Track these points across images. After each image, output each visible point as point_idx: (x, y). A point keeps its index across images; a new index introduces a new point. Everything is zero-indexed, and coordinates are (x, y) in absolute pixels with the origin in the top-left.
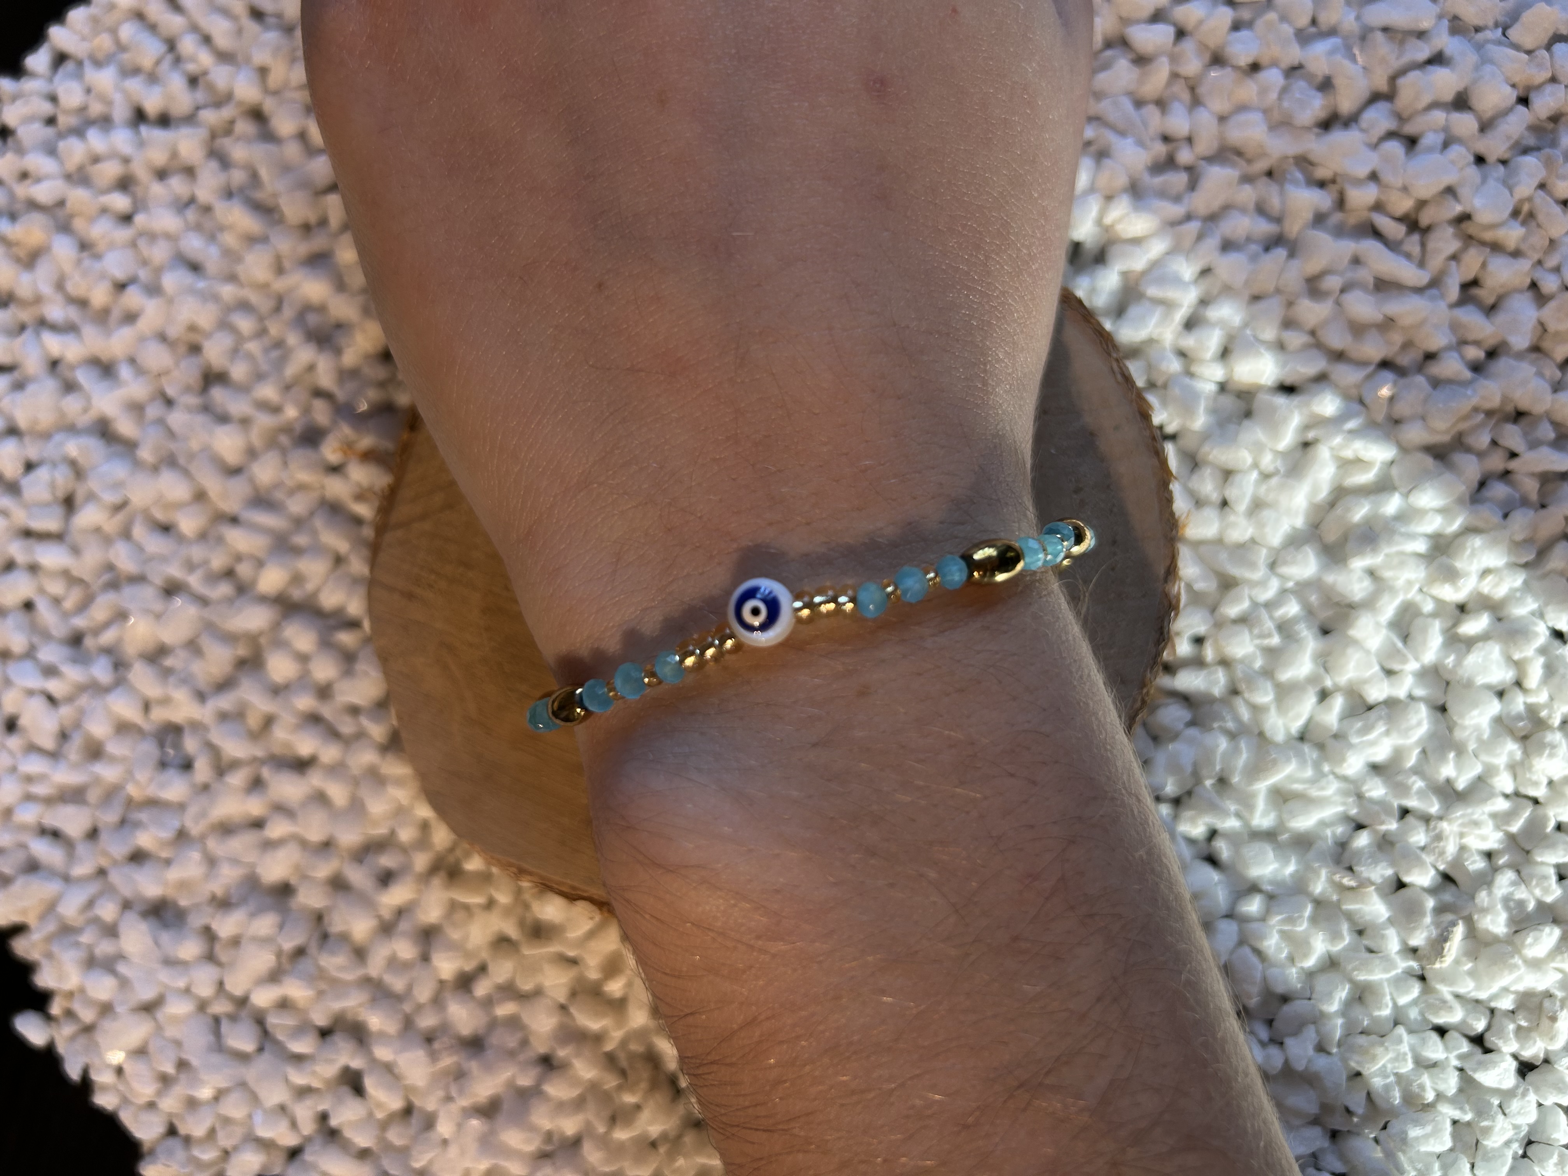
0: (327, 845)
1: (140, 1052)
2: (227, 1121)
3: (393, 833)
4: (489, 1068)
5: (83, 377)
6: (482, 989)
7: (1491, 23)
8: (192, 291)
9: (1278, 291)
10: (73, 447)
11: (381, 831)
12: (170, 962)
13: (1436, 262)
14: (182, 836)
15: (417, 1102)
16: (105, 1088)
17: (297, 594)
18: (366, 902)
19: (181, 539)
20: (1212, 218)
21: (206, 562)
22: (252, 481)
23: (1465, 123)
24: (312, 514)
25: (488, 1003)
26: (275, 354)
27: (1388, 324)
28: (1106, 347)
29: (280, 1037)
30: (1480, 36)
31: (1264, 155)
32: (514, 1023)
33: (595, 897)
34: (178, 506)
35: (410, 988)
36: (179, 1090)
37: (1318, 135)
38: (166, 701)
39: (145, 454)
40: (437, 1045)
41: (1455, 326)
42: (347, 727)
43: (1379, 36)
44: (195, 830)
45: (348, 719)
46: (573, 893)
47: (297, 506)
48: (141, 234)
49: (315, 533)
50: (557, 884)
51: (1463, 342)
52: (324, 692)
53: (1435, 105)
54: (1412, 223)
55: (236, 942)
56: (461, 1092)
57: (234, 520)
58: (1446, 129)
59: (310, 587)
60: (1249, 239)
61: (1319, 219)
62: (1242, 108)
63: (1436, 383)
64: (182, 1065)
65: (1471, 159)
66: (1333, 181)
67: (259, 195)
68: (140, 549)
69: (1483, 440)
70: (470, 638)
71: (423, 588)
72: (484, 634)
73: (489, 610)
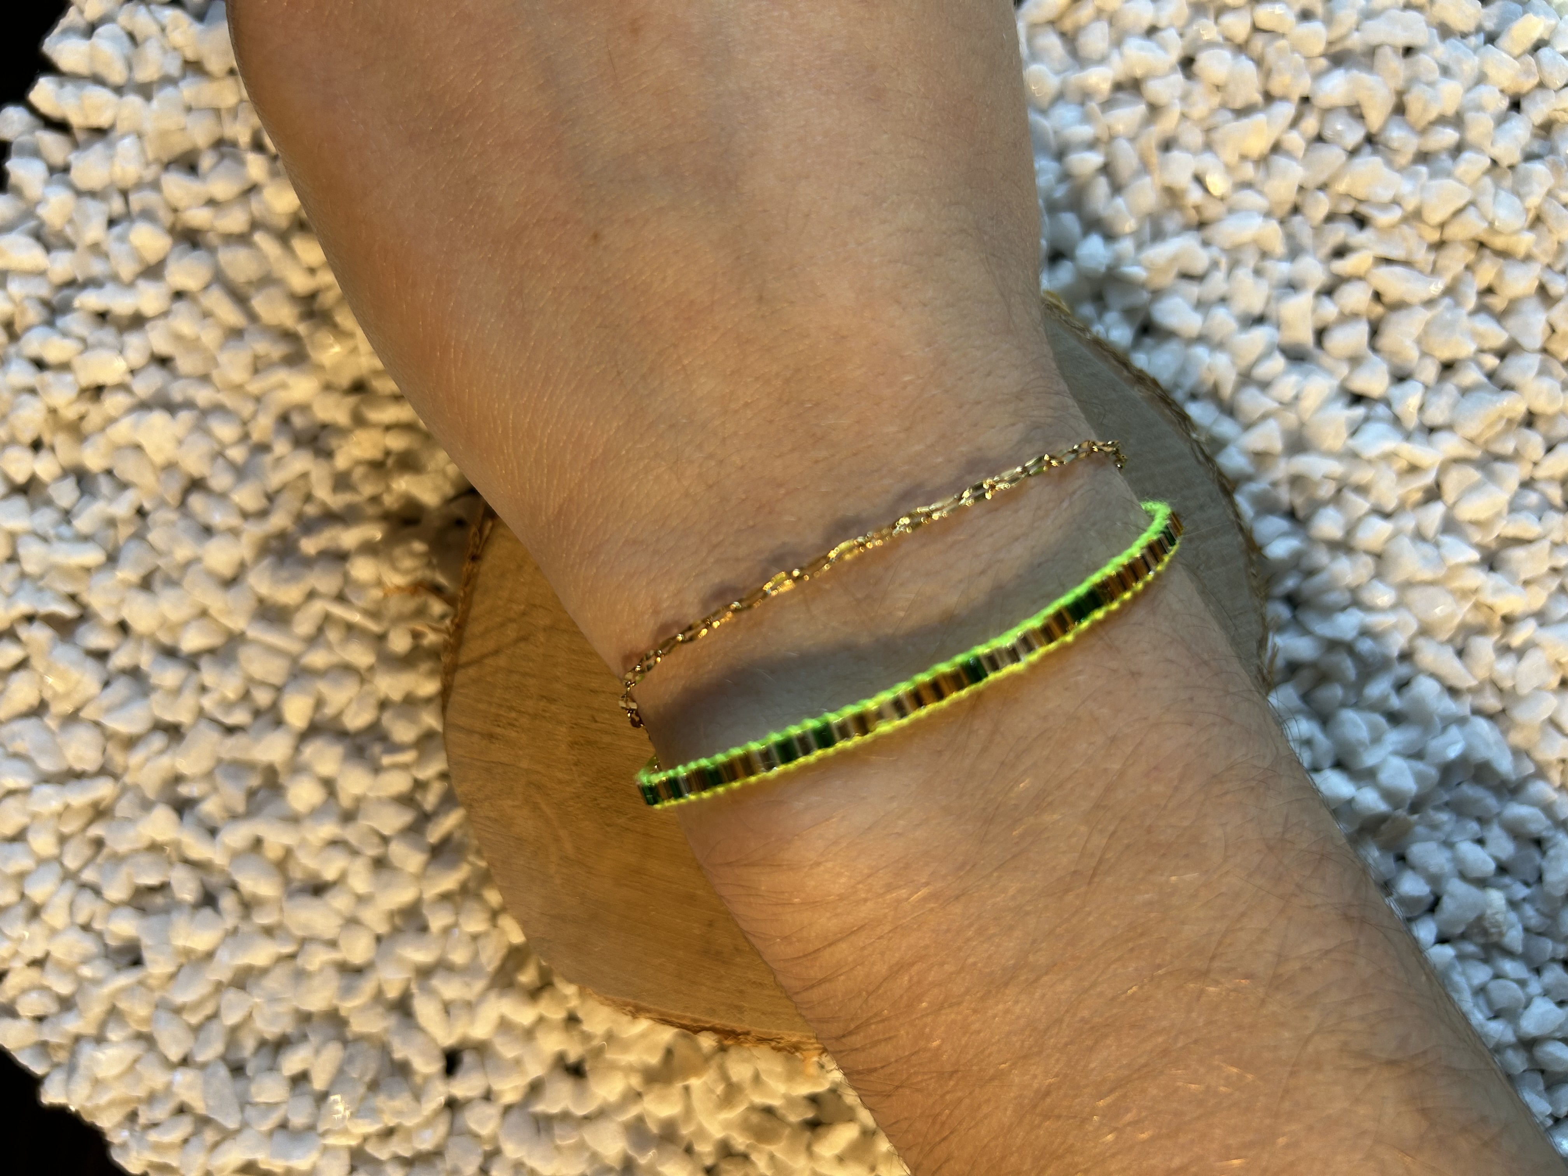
28: (1184, 427)
33: (718, 1026)
46: (695, 1025)
50: (677, 1018)
70: (560, 775)
71: (504, 728)
72: (574, 768)
73: (576, 743)
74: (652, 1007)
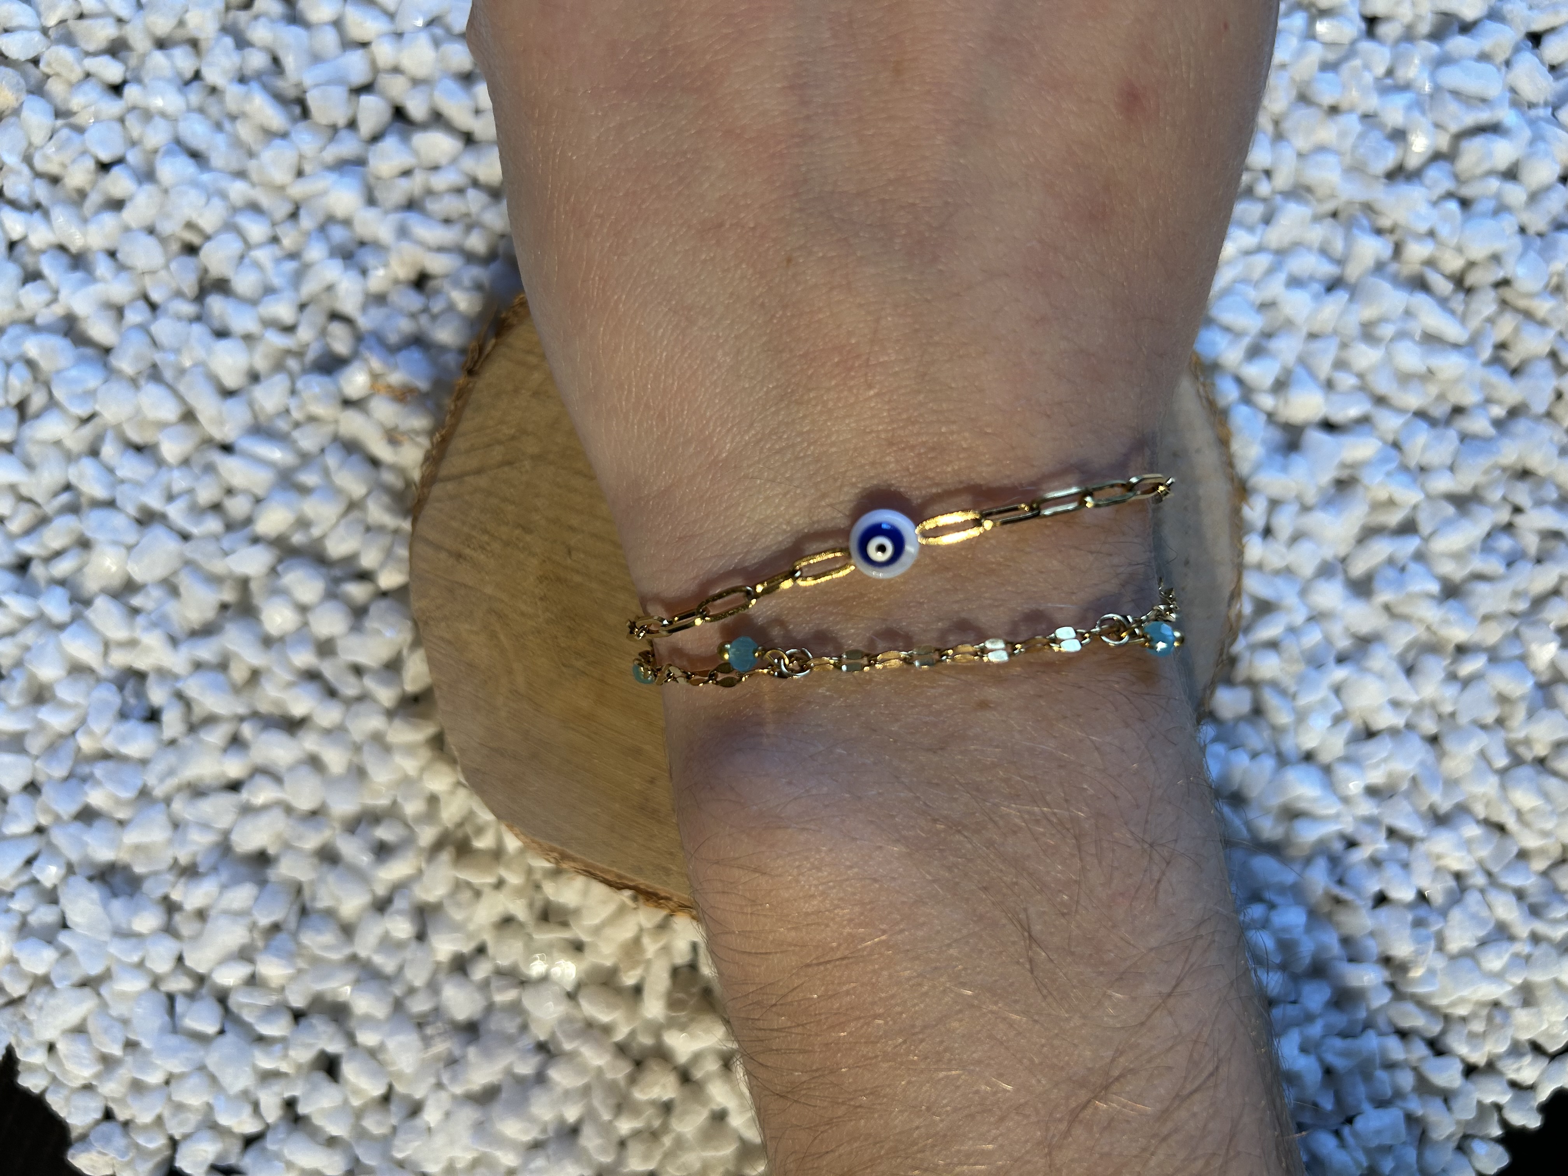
0: (316, 815)
1: (80, 1030)
2: (180, 1107)
3: (395, 803)
4: (488, 1054)
5: (49, 266)
6: (481, 971)
7: (1542, 102)
8: (194, 184)
9: (1335, 332)
10: (32, 347)
11: (383, 802)
12: (124, 934)
13: (1475, 323)
14: (144, 794)
15: (400, 1088)
16: (32, 1069)
17: (298, 539)
18: (359, 876)
19: (160, 463)
20: (1281, 253)
21: (190, 491)
22: (251, 404)
23: (1515, 194)
24: (323, 450)
25: (485, 986)
26: (290, 266)
27: (1430, 374)
29: (248, 1017)
30: (1533, 113)
31: (1333, 196)
32: (515, 1008)
34: (162, 425)
35: (401, 968)
36: (125, 1073)
37: (1385, 185)
38: (132, 644)
39: (125, 363)
40: (429, 1031)
41: (1484, 385)
42: (349, 687)
43: (1448, 97)
44: (159, 791)
45: (352, 679)
46: (618, 881)
47: (308, 440)
48: (133, 108)
49: (326, 473)
50: (602, 873)
51: (1488, 401)
52: (326, 648)
53: (1491, 173)
54: (1459, 281)
55: (201, 915)
56: (454, 1079)
57: (227, 448)
58: (1498, 196)
59: (316, 532)
60: (1312, 278)
61: (1379, 267)
62: (1321, 149)
63: (1464, 438)
64: (131, 1045)
65: (1516, 228)
66: (1392, 231)
67: (281, 84)
68: (110, 470)
69: (1495, 495)
70: (523, 608)
71: (474, 549)
72: (539, 603)
73: (546, 578)
74: (578, 856)
